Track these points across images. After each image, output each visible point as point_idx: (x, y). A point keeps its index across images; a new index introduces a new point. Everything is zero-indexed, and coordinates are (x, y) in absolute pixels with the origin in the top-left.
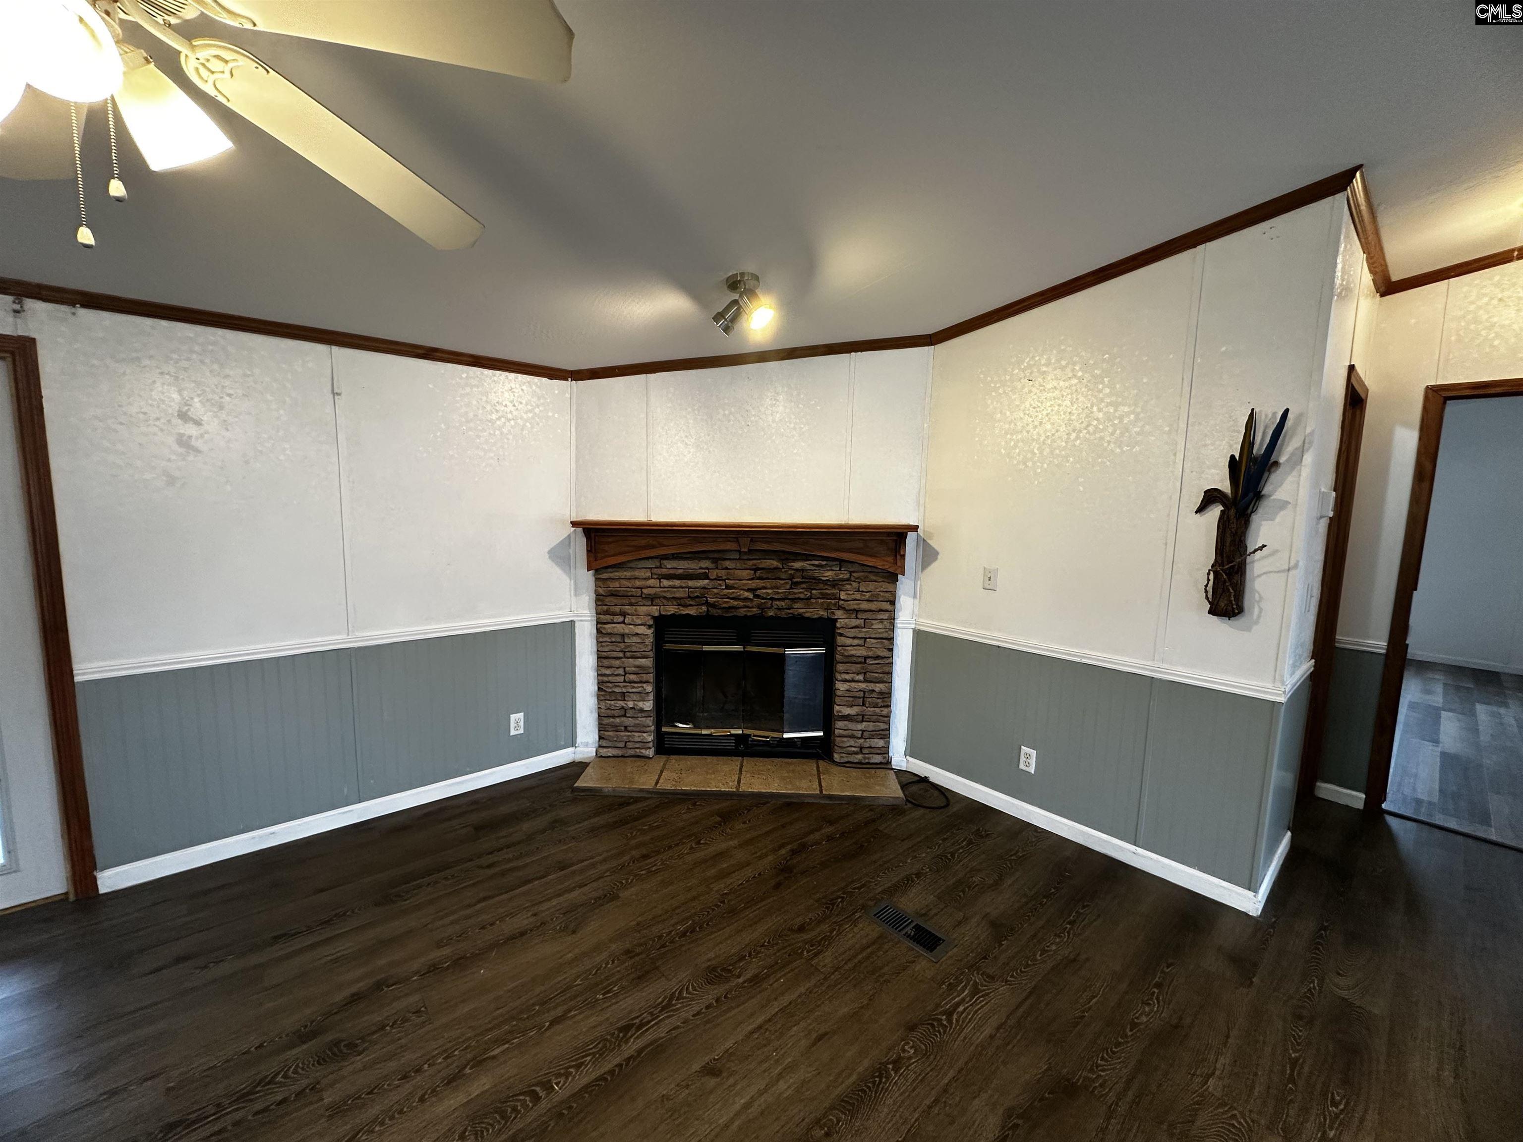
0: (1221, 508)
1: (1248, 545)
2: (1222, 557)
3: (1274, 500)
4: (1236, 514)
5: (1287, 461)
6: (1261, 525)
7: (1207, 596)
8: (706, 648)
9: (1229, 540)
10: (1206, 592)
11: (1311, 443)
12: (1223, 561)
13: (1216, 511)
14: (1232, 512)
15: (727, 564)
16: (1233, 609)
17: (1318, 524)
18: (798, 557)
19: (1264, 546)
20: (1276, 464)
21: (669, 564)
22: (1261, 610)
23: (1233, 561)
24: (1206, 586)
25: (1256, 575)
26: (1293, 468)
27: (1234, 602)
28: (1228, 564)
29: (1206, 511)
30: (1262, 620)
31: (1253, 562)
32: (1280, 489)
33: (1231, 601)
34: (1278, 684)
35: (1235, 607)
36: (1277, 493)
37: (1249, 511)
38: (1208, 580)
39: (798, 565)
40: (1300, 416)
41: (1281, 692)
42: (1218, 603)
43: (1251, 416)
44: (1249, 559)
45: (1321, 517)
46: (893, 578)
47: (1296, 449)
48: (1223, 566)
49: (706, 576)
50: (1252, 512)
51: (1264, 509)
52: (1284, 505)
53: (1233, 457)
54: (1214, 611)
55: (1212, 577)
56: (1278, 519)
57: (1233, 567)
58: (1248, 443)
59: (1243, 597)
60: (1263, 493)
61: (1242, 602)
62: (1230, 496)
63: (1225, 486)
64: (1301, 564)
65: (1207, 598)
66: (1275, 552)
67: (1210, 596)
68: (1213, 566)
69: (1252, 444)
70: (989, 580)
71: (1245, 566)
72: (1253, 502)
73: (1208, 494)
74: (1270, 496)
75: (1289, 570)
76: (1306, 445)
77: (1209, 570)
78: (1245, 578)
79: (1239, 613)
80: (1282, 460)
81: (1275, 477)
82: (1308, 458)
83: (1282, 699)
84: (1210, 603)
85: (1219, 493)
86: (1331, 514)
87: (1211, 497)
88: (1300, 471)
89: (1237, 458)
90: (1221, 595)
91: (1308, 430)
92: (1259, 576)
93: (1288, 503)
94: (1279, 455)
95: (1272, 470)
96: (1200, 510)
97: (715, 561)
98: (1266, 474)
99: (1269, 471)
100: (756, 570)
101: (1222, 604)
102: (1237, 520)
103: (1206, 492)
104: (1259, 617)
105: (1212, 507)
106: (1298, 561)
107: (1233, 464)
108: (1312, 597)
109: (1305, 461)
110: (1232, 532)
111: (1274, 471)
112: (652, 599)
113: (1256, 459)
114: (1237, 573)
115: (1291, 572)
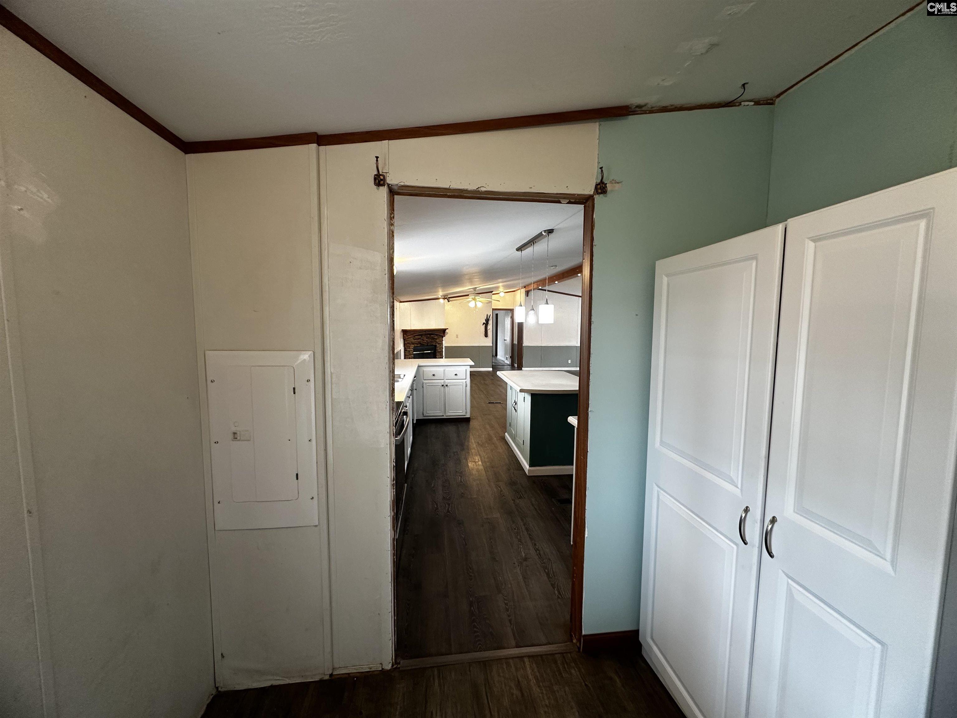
8: (419, 352)
13: (484, 325)
15: (423, 336)
18: (433, 334)
21: (416, 337)
39: (432, 336)
46: (442, 337)
49: (420, 339)
70: (457, 336)
87: (484, 323)
97: (421, 336)
100: (426, 337)
112: (413, 344)
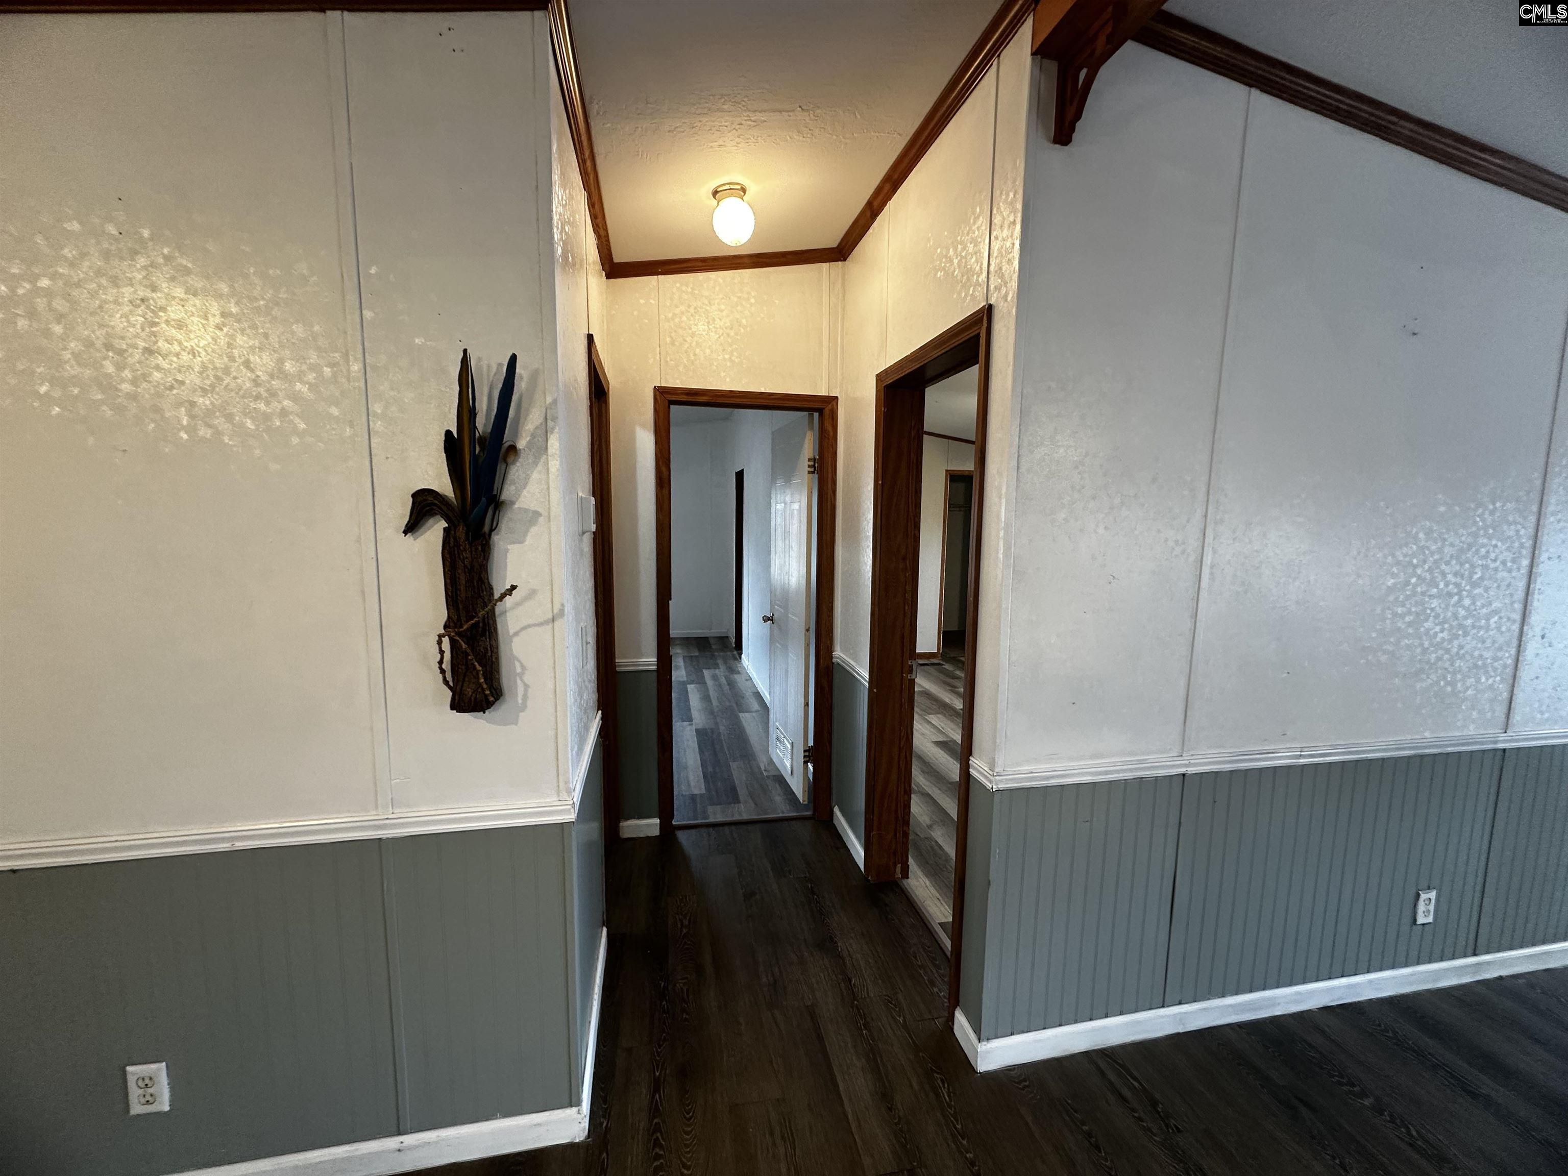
0: (444, 524)
1: (495, 587)
2: (458, 609)
3: (520, 508)
4: (467, 534)
5: (530, 445)
6: (507, 551)
7: (445, 679)
9: (463, 579)
10: (443, 671)
11: (554, 419)
12: (459, 616)
13: (435, 530)
14: (461, 531)
16: (486, 696)
17: (581, 541)
19: (514, 587)
20: (513, 449)
22: (526, 686)
23: (475, 617)
24: (441, 662)
25: (511, 632)
26: (537, 458)
27: (485, 686)
28: (467, 621)
29: (421, 530)
30: (529, 703)
31: (504, 612)
32: (525, 493)
33: (480, 685)
34: (564, 795)
35: (487, 692)
36: (522, 499)
37: (486, 528)
38: (442, 652)
40: (535, 376)
41: (570, 807)
42: (461, 690)
43: (465, 362)
44: (499, 608)
45: (584, 533)
47: (537, 428)
48: (461, 627)
50: (492, 530)
51: (508, 523)
52: (533, 517)
53: (448, 433)
54: (460, 704)
55: (446, 643)
56: (529, 540)
57: (476, 625)
59: (498, 672)
60: (501, 500)
61: (499, 680)
62: (454, 500)
63: (443, 484)
64: (568, 609)
65: (446, 682)
66: (532, 594)
67: (449, 677)
68: (445, 627)
69: (473, 413)
71: (495, 622)
72: (490, 512)
73: (419, 499)
74: (513, 503)
75: (553, 620)
76: (550, 423)
77: (440, 636)
78: (497, 640)
79: (497, 699)
80: (521, 444)
81: (516, 471)
82: (554, 444)
83: (572, 817)
84: (450, 689)
85: (435, 498)
86: (593, 528)
88: (547, 463)
89: (456, 436)
90: (465, 676)
91: (549, 400)
93: (537, 514)
94: (516, 433)
95: (510, 460)
96: (410, 528)
98: (501, 467)
99: (505, 461)
101: (469, 692)
102: (470, 544)
103: (414, 496)
104: (525, 697)
105: (431, 521)
106: (563, 605)
107: (452, 445)
108: (587, 643)
109: (551, 450)
110: (465, 566)
111: (514, 463)
113: (482, 440)
114: (483, 634)
115: (556, 623)
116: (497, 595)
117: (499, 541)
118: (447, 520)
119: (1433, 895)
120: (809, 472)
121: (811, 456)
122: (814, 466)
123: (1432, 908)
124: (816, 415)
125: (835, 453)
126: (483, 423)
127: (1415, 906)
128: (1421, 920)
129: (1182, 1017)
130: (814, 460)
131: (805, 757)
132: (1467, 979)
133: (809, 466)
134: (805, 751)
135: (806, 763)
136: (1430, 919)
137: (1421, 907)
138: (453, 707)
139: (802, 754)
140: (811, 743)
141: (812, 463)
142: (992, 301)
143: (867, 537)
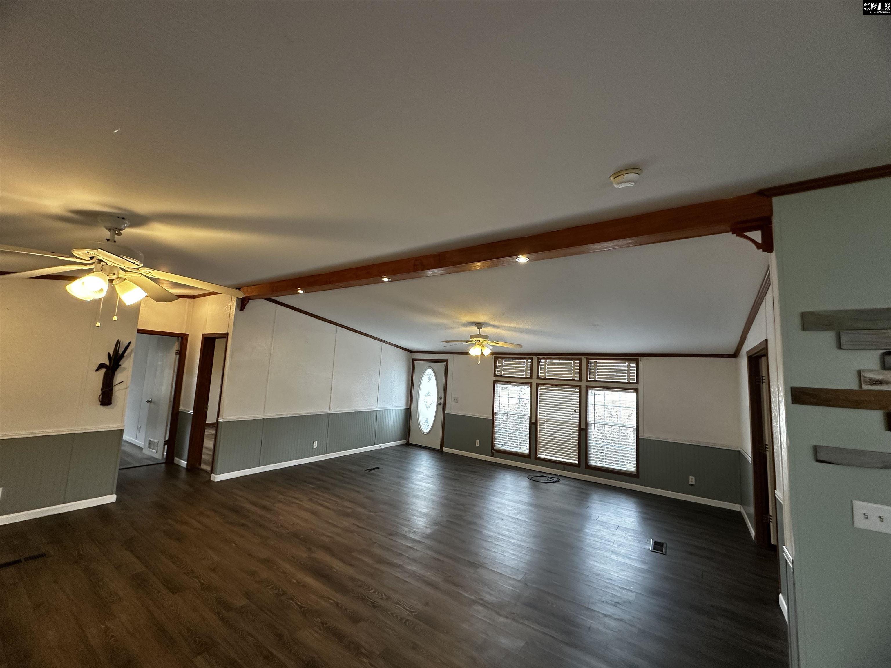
1: (114, 382)
3: (123, 367)
4: (110, 372)
5: (127, 356)
6: (118, 375)
9: (108, 380)
10: (99, 398)
13: (103, 371)
16: (108, 403)
19: (123, 381)
22: (117, 401)
23: (110, 387)
24: (99, 396)
25: (116, 390)
27: (108, 401)
28: (108, 388)
29: (100, 370)
30: (117, 405)
36: (123, 365)
37: (114, 371)
42: (103, 401)
43: (119, 343)
50: (116, 371)
51: (119, 370)
52: (125, 369)
53: (110, 354)
56: (123, 373)
57: (110, 389)
58: (116, 350)
59: (112, 398)
61: (111, 400)
62: (109, 365)
63: (107, 363)
65: (99, 400)
67: (101, 399)
68: (102, 389)
72: (116, 368)
74: (121, 366)
75: (126, 388)
78: (112, 392)
79: (110, 404)
84: (100, 401)
85: (104, 365)
87: (101, 366)
89: (112, 355)
90: (104, 398)
92: (117, 391)
96: (97, 370)
98: (121, 359)
102: (110, 374)
103: (99, 364)
104: (117, 403)
105: (102, 369)
106: (129, 385)
109: (131, 356)
110: (108, 378)
111: (123, 359)
113: (118, 356)
116: (114, 385)
117: (116, 373)
118: (106, 369)
119: (316, 442)
120: (176, 354)
121: (177, 349)
122: (177, 352)
123: (316, 444)
124: (180, 338)
125: (186, 350)
126: (120, 352)
127: (313, 444)
128: (314, 447)
129: (262, 469)
130: (178, 351)
131: (164, 443)
132: (324, 459)
133: (176, 352)
134: (164, 441)
135: (164, 445)
136: (316, 447)
137: (314, 444)
138: (101, 405)
139: (163, 442)
140: (167, 438)
141: (177, 351)
142: (229, 332)
143: (196, 374)
